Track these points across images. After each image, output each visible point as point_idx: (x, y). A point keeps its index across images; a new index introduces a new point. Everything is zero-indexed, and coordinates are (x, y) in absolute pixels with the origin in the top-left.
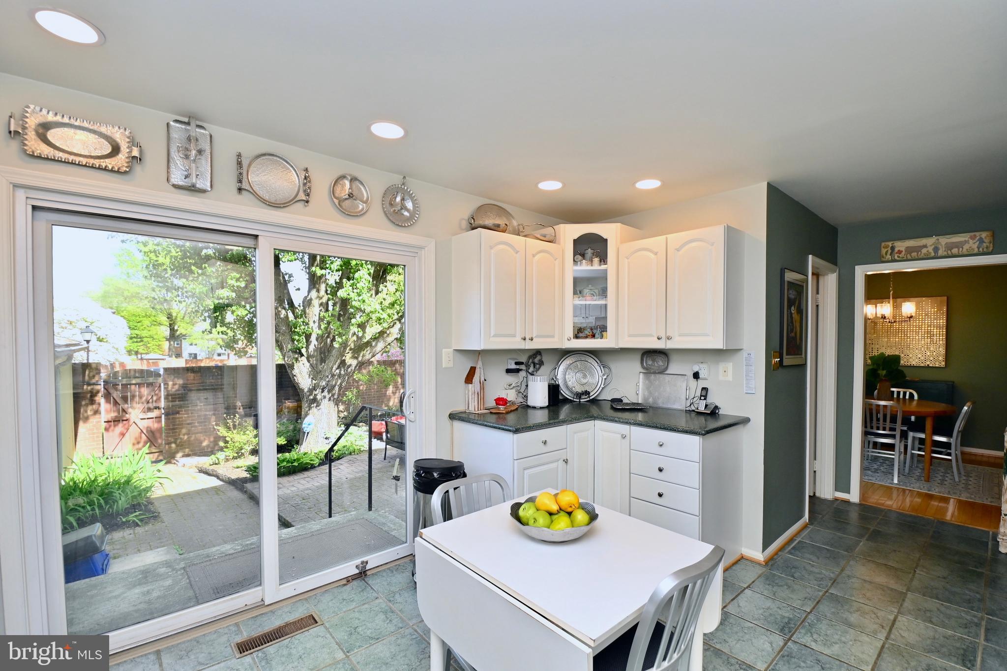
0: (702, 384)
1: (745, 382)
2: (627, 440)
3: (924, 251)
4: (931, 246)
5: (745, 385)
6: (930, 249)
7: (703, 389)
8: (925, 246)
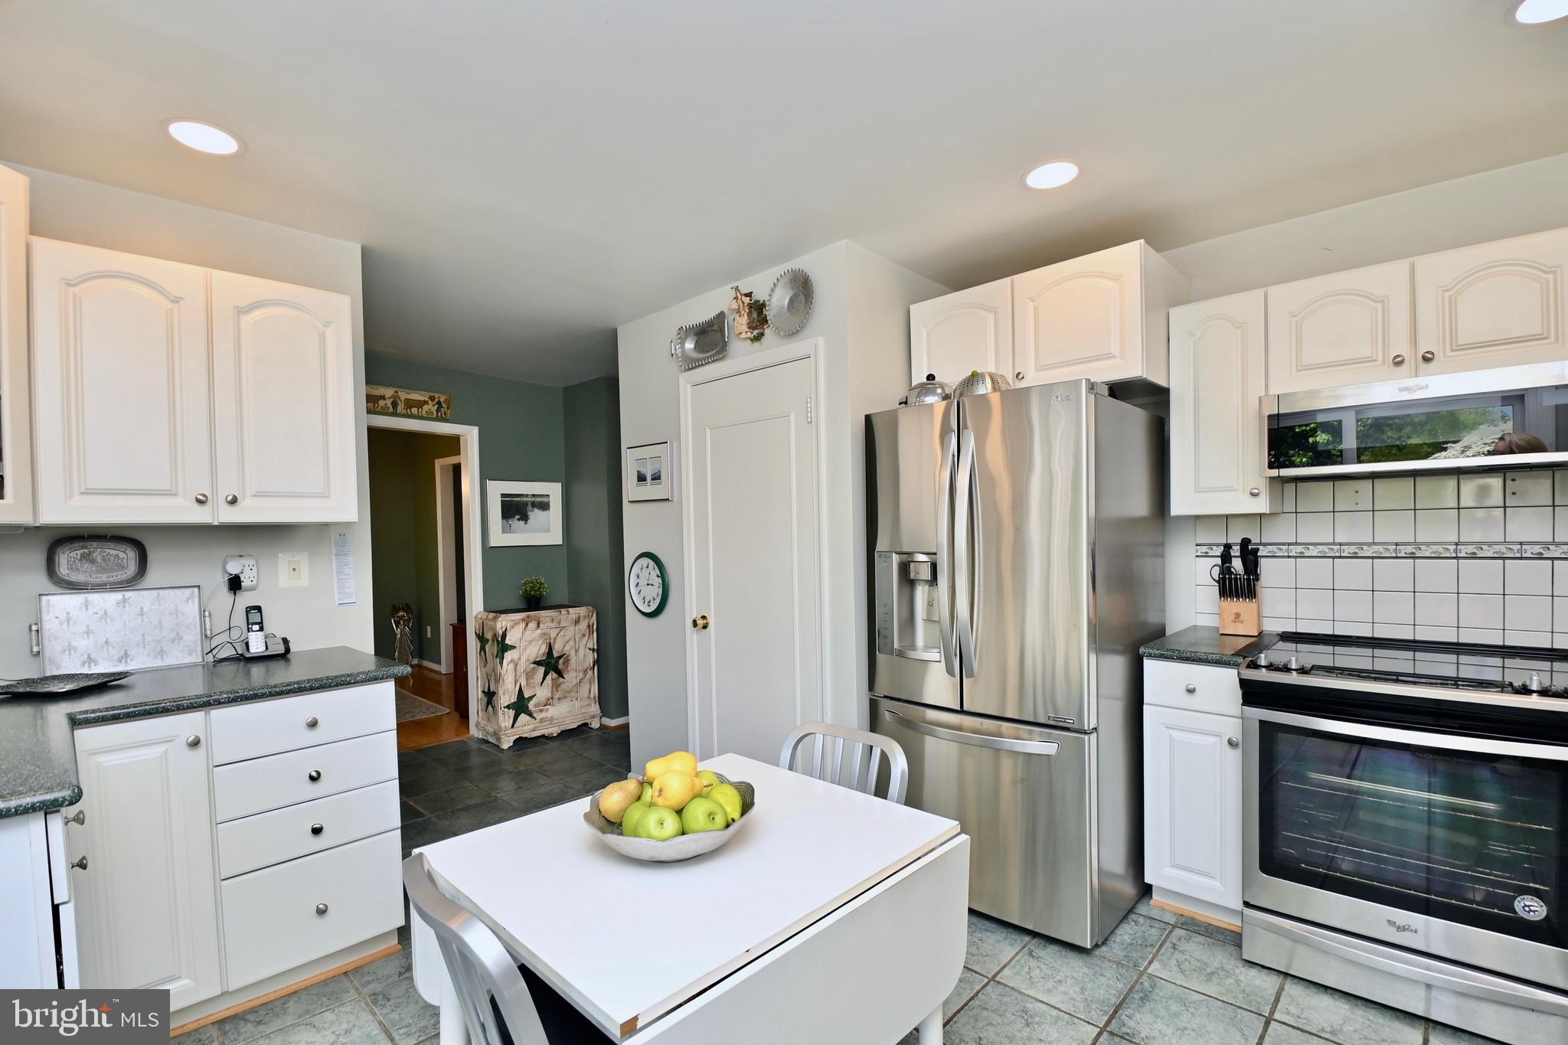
0: (245, 599)
1: (335, 585)
2: (201, 751)
3: (381, 403)
4: (389, 398)
5: (336, 590)
6: (389, 403)
7: (249, 610)
8: (383, 397)
